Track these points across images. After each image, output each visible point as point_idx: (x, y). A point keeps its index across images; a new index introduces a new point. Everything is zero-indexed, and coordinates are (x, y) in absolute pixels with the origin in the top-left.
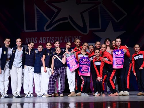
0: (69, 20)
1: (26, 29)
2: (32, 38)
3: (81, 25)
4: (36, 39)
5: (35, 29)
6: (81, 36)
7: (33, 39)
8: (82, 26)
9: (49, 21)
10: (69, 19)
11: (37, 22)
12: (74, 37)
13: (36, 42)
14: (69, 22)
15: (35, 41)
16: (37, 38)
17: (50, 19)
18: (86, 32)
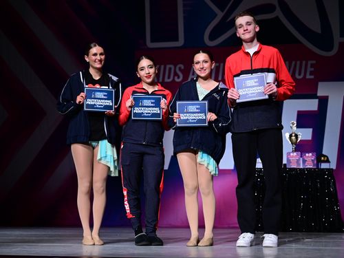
0: (278, 13)
1: (152, 41)
2: (168, 66)
3: (316, 26)
4: (180, 68)
5: (176, 39)
6: (314, 62)
7: (170, 69)
8: (319, 31)
9: (220, 15)
10: (278, 8)
11: (184, 17)
12: (294, 63)
13: (179, 78)
14: (277, 18)
15: (176, 74)
16: (182, 67)
17: (223, 11)
18: (330, 48)
